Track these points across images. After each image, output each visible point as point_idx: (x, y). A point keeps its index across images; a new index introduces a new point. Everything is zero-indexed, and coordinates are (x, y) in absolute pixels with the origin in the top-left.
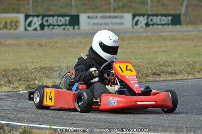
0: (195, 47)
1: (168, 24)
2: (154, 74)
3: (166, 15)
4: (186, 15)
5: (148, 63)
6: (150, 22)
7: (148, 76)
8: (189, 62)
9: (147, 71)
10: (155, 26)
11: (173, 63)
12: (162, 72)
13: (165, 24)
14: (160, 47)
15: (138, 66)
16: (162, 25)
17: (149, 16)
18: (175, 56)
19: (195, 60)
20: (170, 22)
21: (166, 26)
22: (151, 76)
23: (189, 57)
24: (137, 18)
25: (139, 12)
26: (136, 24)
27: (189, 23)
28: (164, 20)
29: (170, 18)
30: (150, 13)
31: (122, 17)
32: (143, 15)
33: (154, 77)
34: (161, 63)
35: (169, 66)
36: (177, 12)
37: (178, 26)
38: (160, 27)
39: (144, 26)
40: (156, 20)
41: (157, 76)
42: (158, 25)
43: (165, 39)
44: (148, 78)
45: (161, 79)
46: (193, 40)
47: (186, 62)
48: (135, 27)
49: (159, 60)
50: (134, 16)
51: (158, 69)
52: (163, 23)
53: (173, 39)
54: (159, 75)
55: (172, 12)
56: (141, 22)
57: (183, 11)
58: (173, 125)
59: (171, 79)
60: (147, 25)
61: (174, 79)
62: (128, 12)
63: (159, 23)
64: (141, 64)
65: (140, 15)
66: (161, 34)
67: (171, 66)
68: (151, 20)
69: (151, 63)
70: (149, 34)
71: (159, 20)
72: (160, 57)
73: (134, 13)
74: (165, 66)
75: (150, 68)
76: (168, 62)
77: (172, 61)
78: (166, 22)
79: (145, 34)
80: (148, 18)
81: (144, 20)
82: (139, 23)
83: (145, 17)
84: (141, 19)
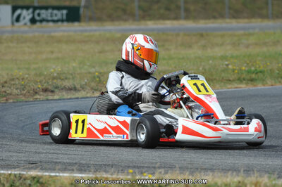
0: (100, 52)
1: (62, 21)
2: (45, 90)
3: (59, 8)
4: (86, 7)
5: (36, 75)
6: (37, 18)
7: (36, 93)
8: (94, 73)
9: (36, 87)
10: (44, 23)
11: (72, 75)
12: (57, 87)
13: (57, 21)
14: (52, 52)
15: (23, 79)
16: (54, 21)
17: (35, 8)
18: (74, 65)
19: (102, 71)
20: (65, 17)
21: (60, 23)
22: (42, 93)
23: (94, 67)
24: (18, 12)
25: (21, 3)
26: (18, 19)
27: (91, 19)
28: (56, 15)
29: (65, 12)
30: (36, 4)
32: (27, 8)
33: (45, 94)
34: (55, 75)
35: (66, 78)
36: (75, 4)
37: (76, 24)
38: (51, 24)
39: (29, 24)
40: (45, 14)
41: (50, 94)
42: (48, 21)
43: (59, 41)
44: (38, 97)
45: (56, 97)
46: (98, 42)
47: (90, 73)
48: (16, 24)
49: (52, 70)
50: (14, 9)
51: (50, 83)
52: (55, 18)
53: (69, 41)
54: (52, 92)
55: (67, 4)
56: (24, 18)
57: (83, 3)
58: (74, 162)
59: (69, 97)
60: (33, 21)
61: (73, 97)
62: (7, 3)
63: (49, 18)
64: (27, 76)
65: (22, 8)
66: (53, 34)
67: (69, 79)
68: (39, 15)
69: (40, 75)
70: (37, 34)
71: (49, 15)
72: (54, 67)
73: (14, 4)
74: (60, 79)
75: (40, 82)
76: (64, 73)
77: (71, 72)
78: (59, 17)
79: (30, 35)
80: (33, 12)
81: (28, 14)
82: (21, 18)
83: (31, 10)
84: (25, 12)
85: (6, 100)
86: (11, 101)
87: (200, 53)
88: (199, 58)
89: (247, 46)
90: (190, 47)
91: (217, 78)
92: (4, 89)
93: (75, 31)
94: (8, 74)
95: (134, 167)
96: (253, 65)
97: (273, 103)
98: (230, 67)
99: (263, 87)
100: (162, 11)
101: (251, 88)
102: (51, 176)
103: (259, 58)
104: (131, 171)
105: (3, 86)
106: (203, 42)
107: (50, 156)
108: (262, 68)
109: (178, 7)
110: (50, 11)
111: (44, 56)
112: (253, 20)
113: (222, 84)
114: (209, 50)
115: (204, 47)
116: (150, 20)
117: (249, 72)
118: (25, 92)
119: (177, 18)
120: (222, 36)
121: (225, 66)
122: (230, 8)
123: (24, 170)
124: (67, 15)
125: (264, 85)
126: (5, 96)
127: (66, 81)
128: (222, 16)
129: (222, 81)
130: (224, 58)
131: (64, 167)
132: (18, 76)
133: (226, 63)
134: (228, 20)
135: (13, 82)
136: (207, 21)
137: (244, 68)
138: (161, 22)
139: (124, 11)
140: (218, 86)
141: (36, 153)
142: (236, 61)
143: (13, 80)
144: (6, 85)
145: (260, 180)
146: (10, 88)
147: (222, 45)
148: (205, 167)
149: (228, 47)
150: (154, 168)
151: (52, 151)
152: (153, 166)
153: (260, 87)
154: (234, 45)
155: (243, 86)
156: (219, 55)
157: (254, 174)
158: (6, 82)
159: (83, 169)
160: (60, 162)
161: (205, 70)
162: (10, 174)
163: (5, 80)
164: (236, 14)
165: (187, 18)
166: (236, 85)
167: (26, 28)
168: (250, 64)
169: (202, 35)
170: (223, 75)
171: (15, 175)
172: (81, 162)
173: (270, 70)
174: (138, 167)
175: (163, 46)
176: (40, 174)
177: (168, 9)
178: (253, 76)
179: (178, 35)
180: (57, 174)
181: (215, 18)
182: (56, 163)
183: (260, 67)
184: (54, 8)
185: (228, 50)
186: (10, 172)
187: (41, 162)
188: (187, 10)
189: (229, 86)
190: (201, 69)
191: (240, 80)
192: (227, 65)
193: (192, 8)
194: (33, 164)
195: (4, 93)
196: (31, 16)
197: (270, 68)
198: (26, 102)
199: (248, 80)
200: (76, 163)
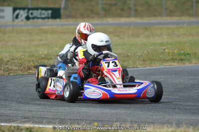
1: (48, 18)
2: (36, 67)
3: (46, 9)
4: (65, 8)
5: (30, 56)
6: (31, 16)
7: (30, 69)
9: (29, 64)
10: (36, 20)
11: (55, 56)
13: (45, 18)
14: (41, 40)
15: (20, 59)
16: (42, 18)
17: (29, 9)
18: (57, 49)
20: (50, 16)
21: (46, 20)
22: (33, 69)
24: (17, 12)
25: (19, 6)
26: (17, 17)
27: (68, 17)
28: (44, 14)
29: (50, 12)
30: (30, 6)
31: (3, 11)
32: (24, 9)
34: (43, 56)
35: (51, 59)
36: (57, 6)
37: (58, 20)
38: (40, 20)
39: (25, 20)
40: (36, 13)
42: (38, 18)
43: (46, 32)
44: (31, 71)
46: (73, 33)
49: (41, 53)
50: (15, 10)
51: (39, 62)
52: (43, 16)
53: (53, 32)
55: (52, 6)
56: (22, 16)
57: (63, 5)
60: (28, 18)
62: (9, 5)
63: (39, 16)
64: (23, 57)
65: (20, 9)
66: (41, 28)
67: (53, 59)
68: (32, 14)
69: (32, 56)
70: (30, 27)
71: (39, 14)
72: (42, 50)
73: (15, 6)
74: (46, 59)
75: (32, 61)
76: (49, 55)
77: (54, 54)
78: (46, 15)
79: (26, 28)
80: (28, 12)
81: (24, 14)
82: (19, 16)
83: (26, 11)
84: (22, 12)
85: (9, 74)
86: (12, 74)
87: (145, 41)
88: (145, 44)
89: (178, 36)
90: (138, 36)
91: (157, 59)
92: (7, 66)
93: (57, 25)
94: (9, 56)
95: (99, 121)
96: (182, 49)
97: (196, 76)
98: (166, 50)
99: (189, 65)
100: (118, 11)
101: (181, 66)
102: (40, 128)
103: (187, 45)
104: (96, 124)
105: (6, 64)
106: (147, 33)
107: (39, 113)
108: (189, 52)
109: (130, 9)
110: (39, 11)
111: (35, 43)
112: (183, 18)
113: (161, 63)
114: (151, 39)
115: (148, 37)
116: (110, 17)
117: (179, 54)
118: (21, 68)
119: (129, 16)
120: (161, 29)
121: (162, 50)
122: (166, 9)
123: (20, 123)
124: (52, 14)
125: (190, 63)
126: (8, 71)
127: (51, 60)
128: (161, 15)
129: (160, 61)
130: (162, 44)
131: (49, 121)
132: (17, 57)
133: (164, 48)
134: (165, 18)
135: (13, 61)
136: (150, 18)
137: (176, 51)
138: (118, 19)
139: (92, 11)
140: (157, 64)
141: (29, 111)
142: (170, 46)
143: (13, 59)
144: (8, 63)
145: (187, 130)
146: (11, 65)
147: (161, 35)
148: (148, 121)
149: (165, 37)
150: (113, 121)
151: (41, 110)
152: (112, 120)
153: (187, 64)
154: (169, 35)
155: (175, 65)
156: (159, 42)
157: (183, 126)
158: (8, 61)
159: (62, 122)
160: (46, 118)
161: (149, 53)
162: (11, 126)
163: (7, 59)
164: (171, 13)
165: (136, 16)
166: (170, 64)
167: (22, 23)
168: (180, 49)
169: (146, 28)
170: (161, 56)
171: (14, 127)
172: (62, 117)
173: (195, 53)
174: (101, 121)
175: (119, 36)
176: (32, 126)
177: (122, 10)
178: (183, 57)
179: (129, 28)
180: (44, 126)
181: (155, 16)
182: (44, 118)
183: (187, 51)
184: (42, 9)
185: (165, 39)
186: (10, 124)
187: (33, 117)
188: (136, 11)
189: (165, 64)
190: (146, 52)
191: (173, 60)
192: (165, 49)
193: (140, 9)
194: (27, 119)
195: (7, 69)
196: (26, 15)
197: (194, 51)
198: (23, 75)
199: (179, 60)
200: (57, 118)
